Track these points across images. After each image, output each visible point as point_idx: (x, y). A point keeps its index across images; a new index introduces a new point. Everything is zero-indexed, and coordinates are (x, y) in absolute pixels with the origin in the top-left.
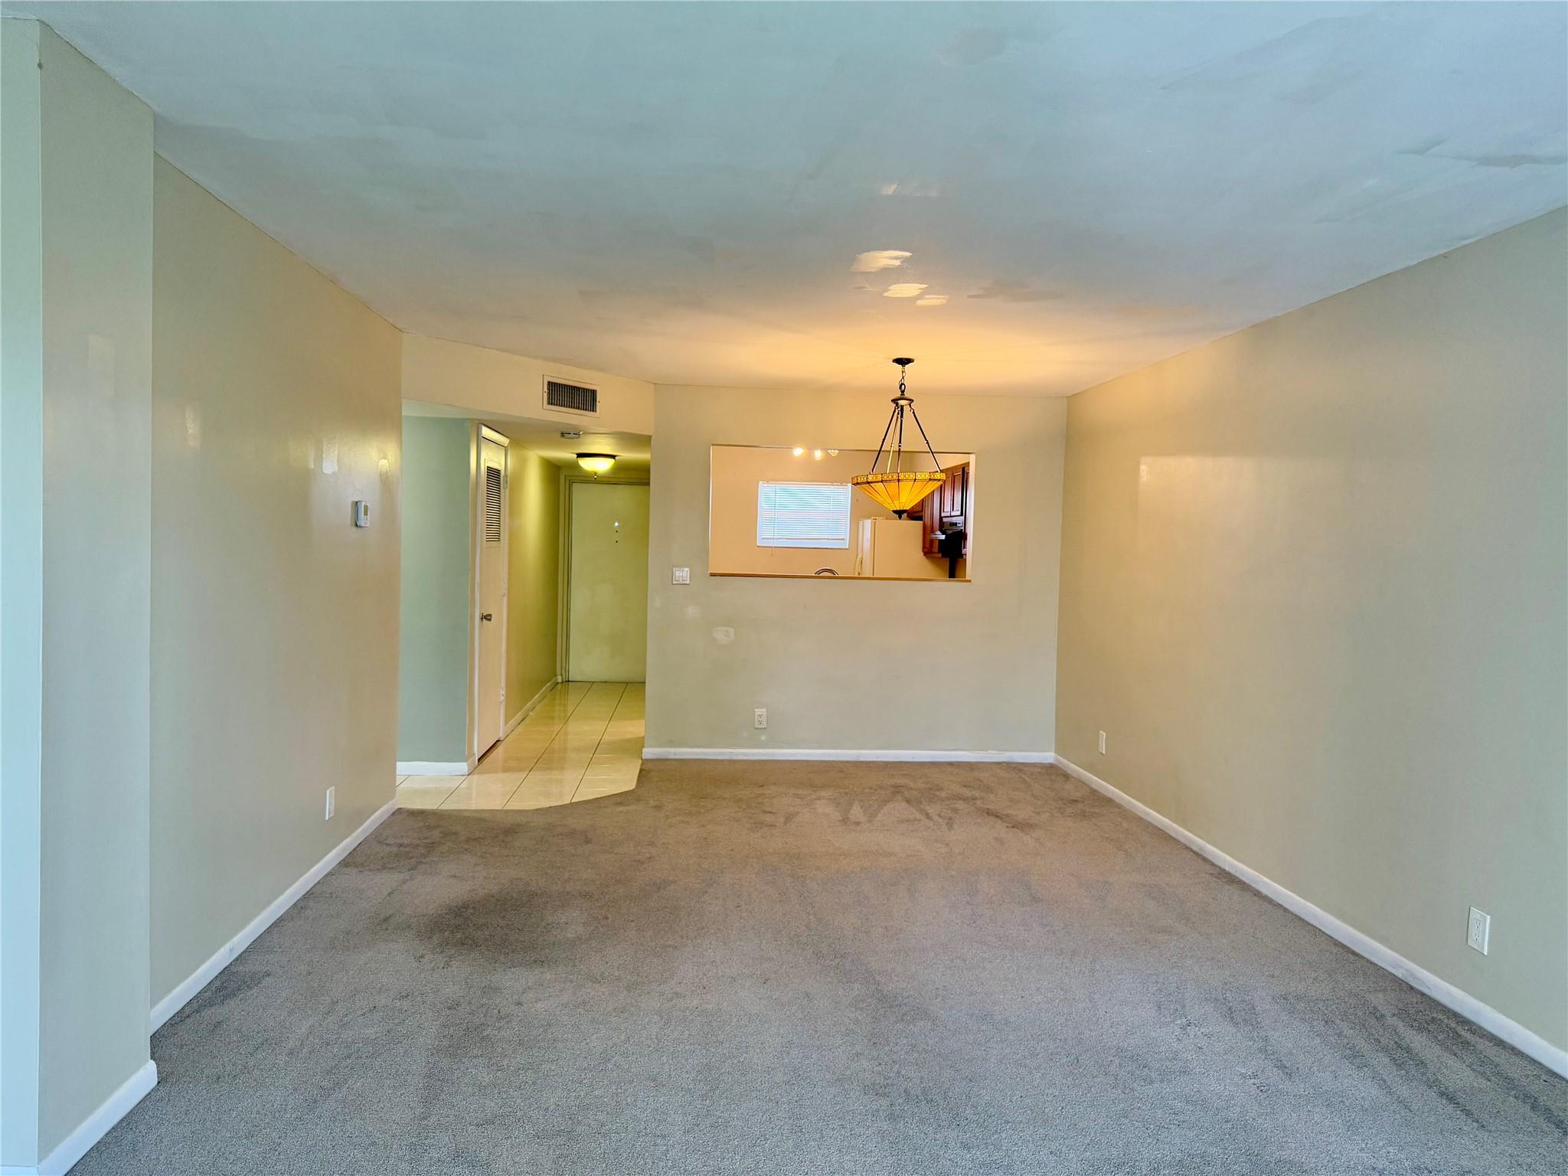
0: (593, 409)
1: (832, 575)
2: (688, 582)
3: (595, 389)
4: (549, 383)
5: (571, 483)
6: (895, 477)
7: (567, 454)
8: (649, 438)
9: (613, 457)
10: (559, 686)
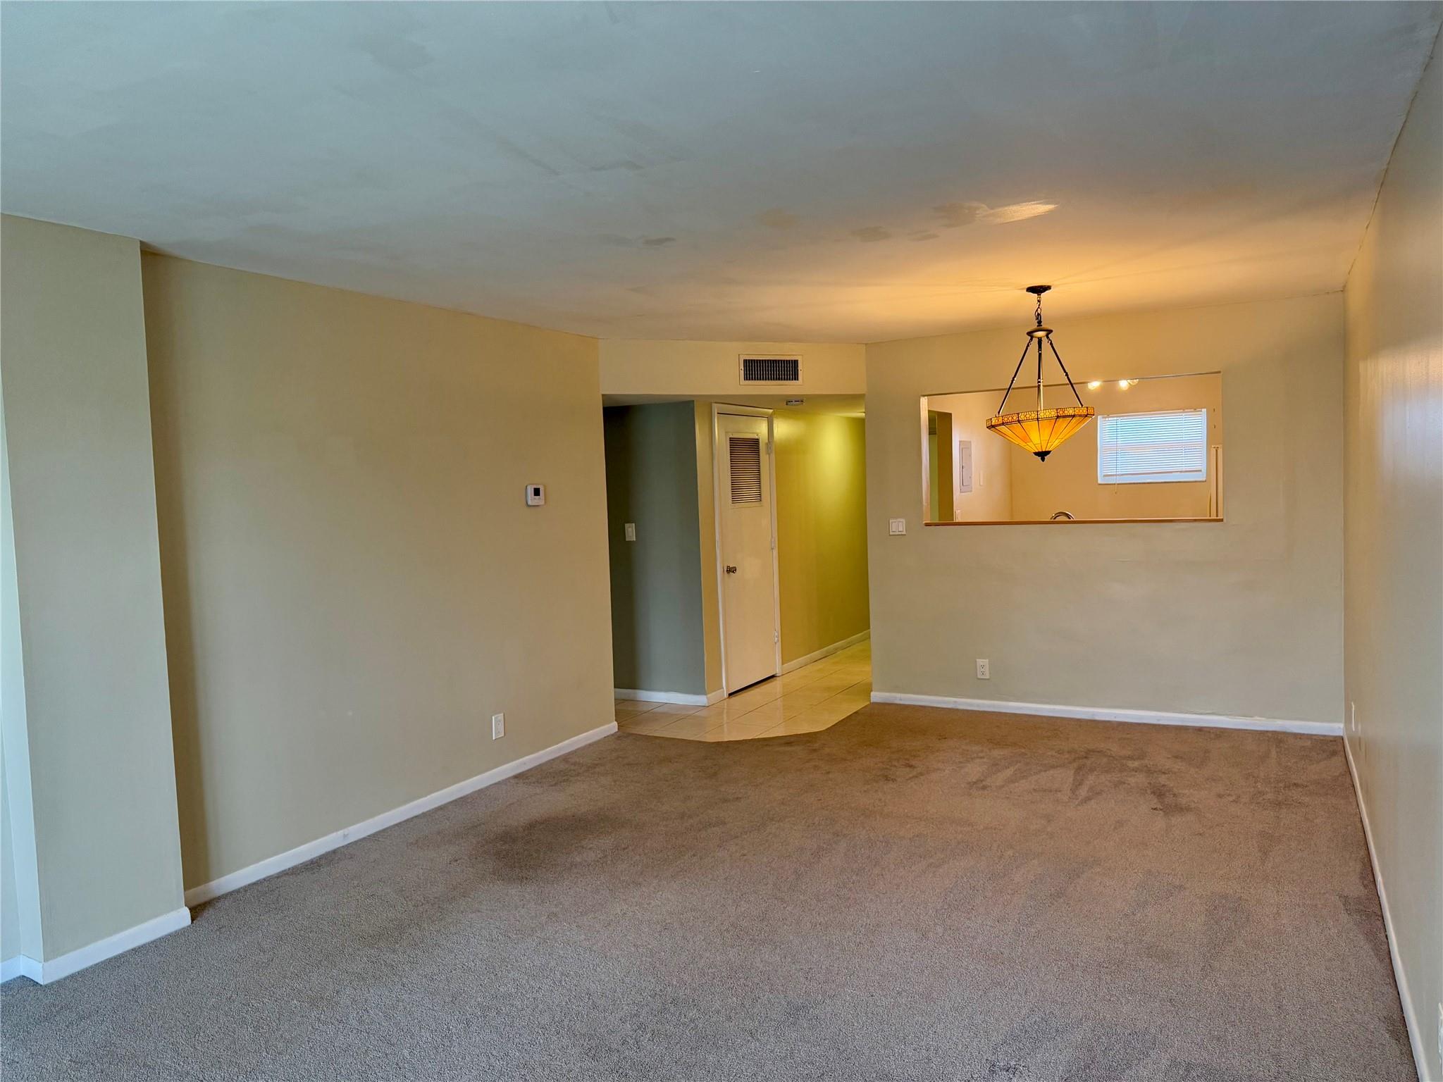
0: (796, 378)
1: (1068, 520)
2: (904, 533)
3: (796, 359)
4: (745, 361)
6: (1015, 418)
8: (864, 395)
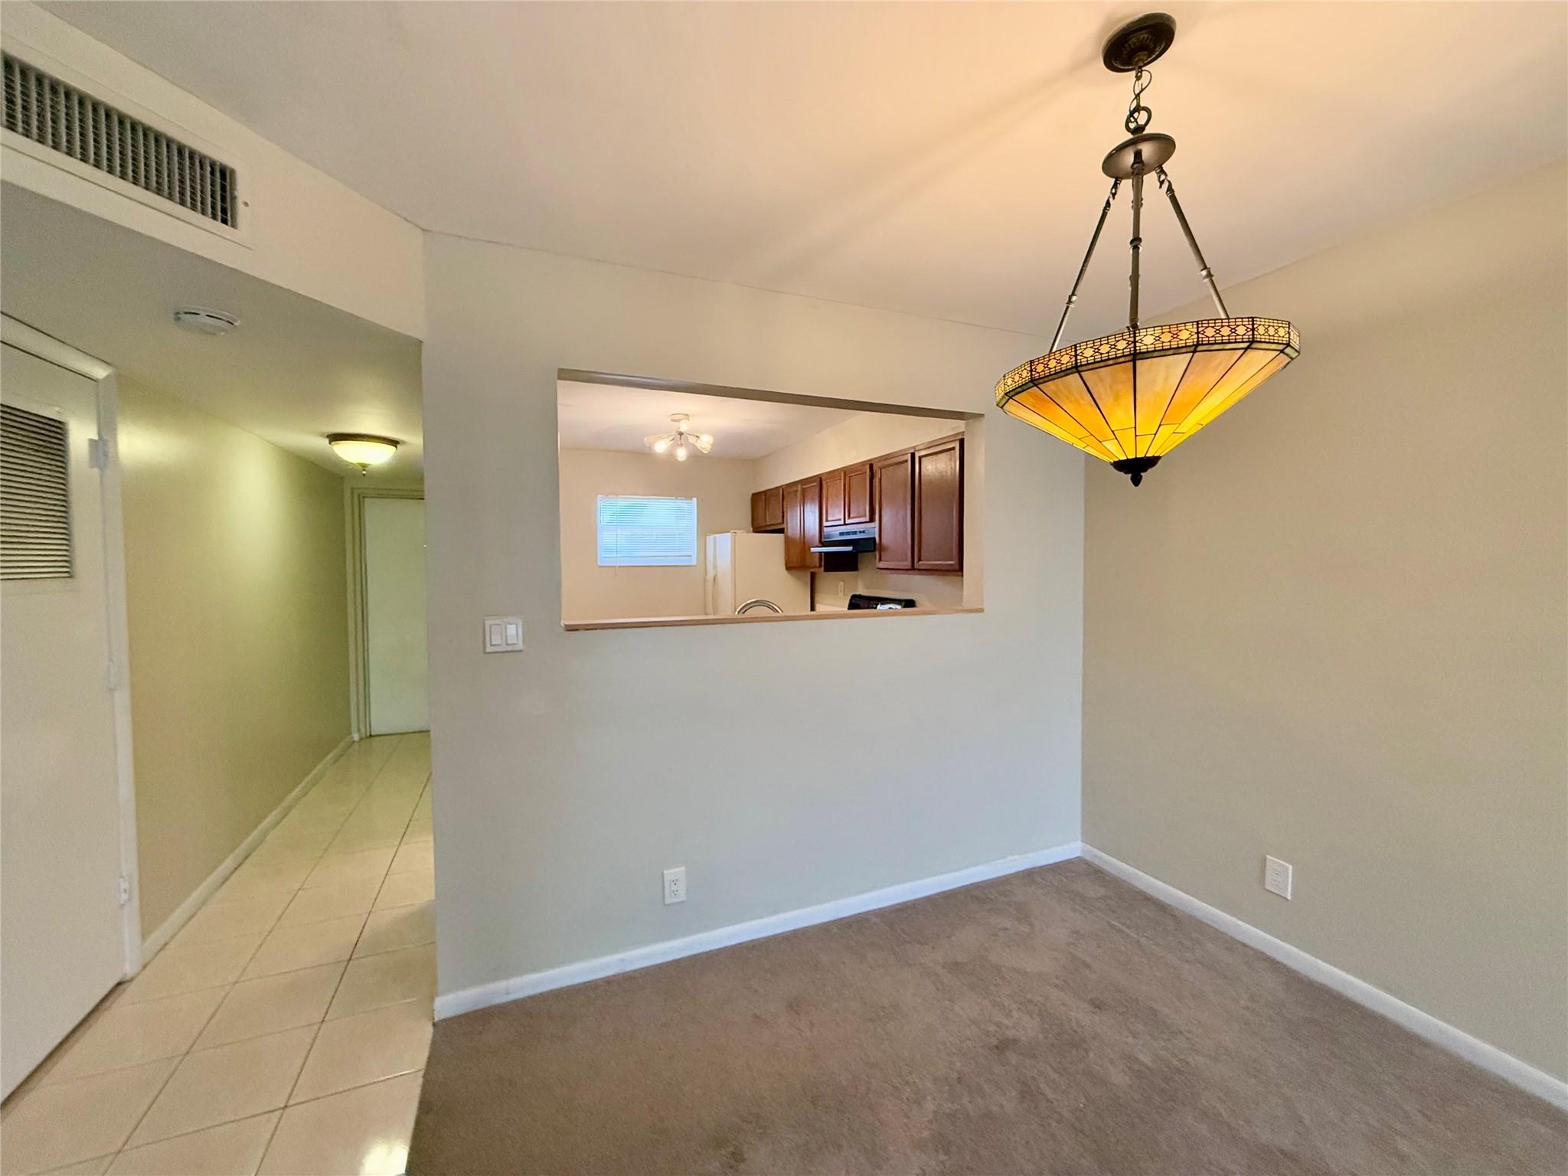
0: (227, 219)
2: (520, 646)
3: (228, 164)
5: (361, 499)
7: (313, 442)
9: (394, 443)
10: (356, 746)
